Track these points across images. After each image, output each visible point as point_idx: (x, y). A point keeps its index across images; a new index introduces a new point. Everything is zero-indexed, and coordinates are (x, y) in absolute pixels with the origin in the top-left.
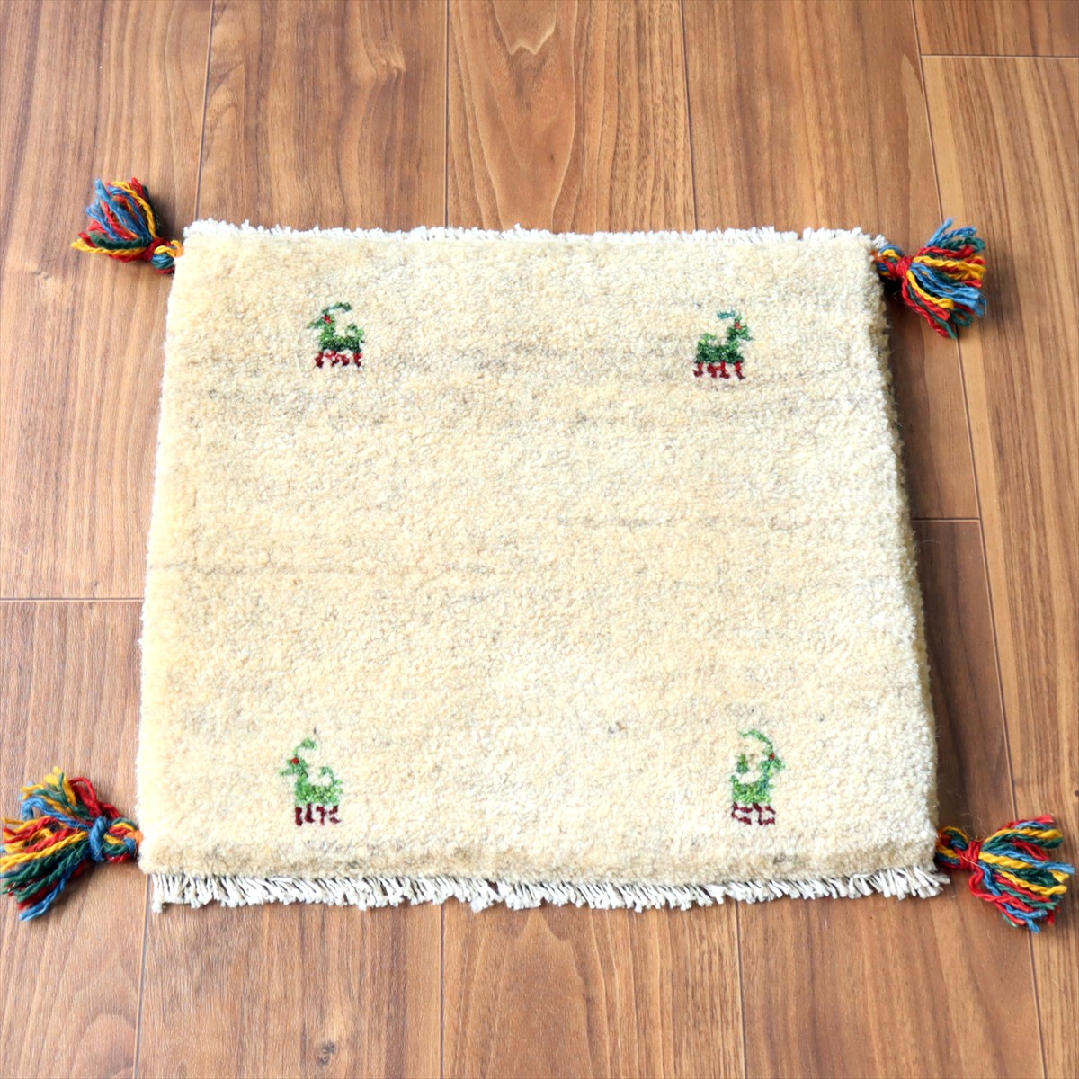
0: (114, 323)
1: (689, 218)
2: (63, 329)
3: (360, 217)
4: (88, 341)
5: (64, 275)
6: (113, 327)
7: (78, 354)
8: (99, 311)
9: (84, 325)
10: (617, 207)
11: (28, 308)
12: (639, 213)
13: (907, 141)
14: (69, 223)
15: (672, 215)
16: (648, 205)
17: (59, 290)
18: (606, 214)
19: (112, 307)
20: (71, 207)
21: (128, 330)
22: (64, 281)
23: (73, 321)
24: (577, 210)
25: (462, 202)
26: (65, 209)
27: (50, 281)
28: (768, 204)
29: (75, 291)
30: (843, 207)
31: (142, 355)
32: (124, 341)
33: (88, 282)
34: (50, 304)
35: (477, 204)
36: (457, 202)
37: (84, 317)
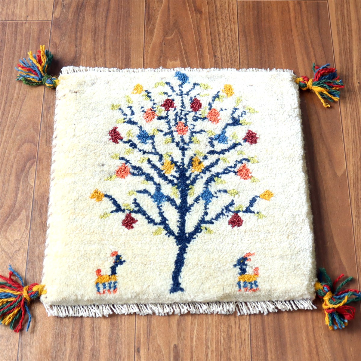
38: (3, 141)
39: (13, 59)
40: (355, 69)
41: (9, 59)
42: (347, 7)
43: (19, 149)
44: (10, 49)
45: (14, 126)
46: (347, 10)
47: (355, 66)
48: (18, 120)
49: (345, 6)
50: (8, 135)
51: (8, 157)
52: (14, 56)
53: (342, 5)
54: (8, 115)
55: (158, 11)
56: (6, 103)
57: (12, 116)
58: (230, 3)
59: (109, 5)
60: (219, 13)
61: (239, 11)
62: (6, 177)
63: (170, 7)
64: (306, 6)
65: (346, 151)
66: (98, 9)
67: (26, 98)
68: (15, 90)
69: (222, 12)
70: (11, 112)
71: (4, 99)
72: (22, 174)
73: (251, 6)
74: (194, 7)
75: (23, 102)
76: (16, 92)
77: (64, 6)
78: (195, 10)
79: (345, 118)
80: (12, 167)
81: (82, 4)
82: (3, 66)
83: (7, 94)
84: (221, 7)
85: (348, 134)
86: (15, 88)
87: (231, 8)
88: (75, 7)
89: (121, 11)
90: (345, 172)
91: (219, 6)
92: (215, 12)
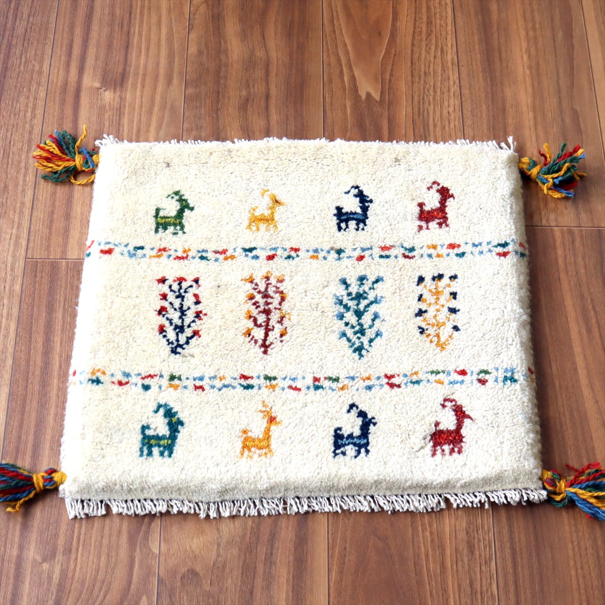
0: (143, 116)
1: (454, 67)
2: (115, 118)
3: (276, 62)
4: (129, 124)
5: (115, 89)
6: (142, 117)
7: (123, 131)
8: (134, 109)
9: (126, 116)
10: (415, 60)
11: (95, 107)
12: (427, 64)
13: (572, 29)
14: (117, 62)
15: (445, 65)
16: (432, 60)
17: (112, 97)
18: (409, 64)
19: (141, 107)
20: (118, 54)
21: (151, 120)
22: (114, 93)
23: (120, 114)
24: (394, 61)
25: (331, 56)
26: (114, 55)
27: (107, 93)
28: (497, 61)
29: (121, 98)
30: (538, 63)
31: (158, 133)
32: (149, 125)
33: (128, 93)
34: (107, 104)
35: (339, 57)
36: (328, 56)
37: (126, 112)
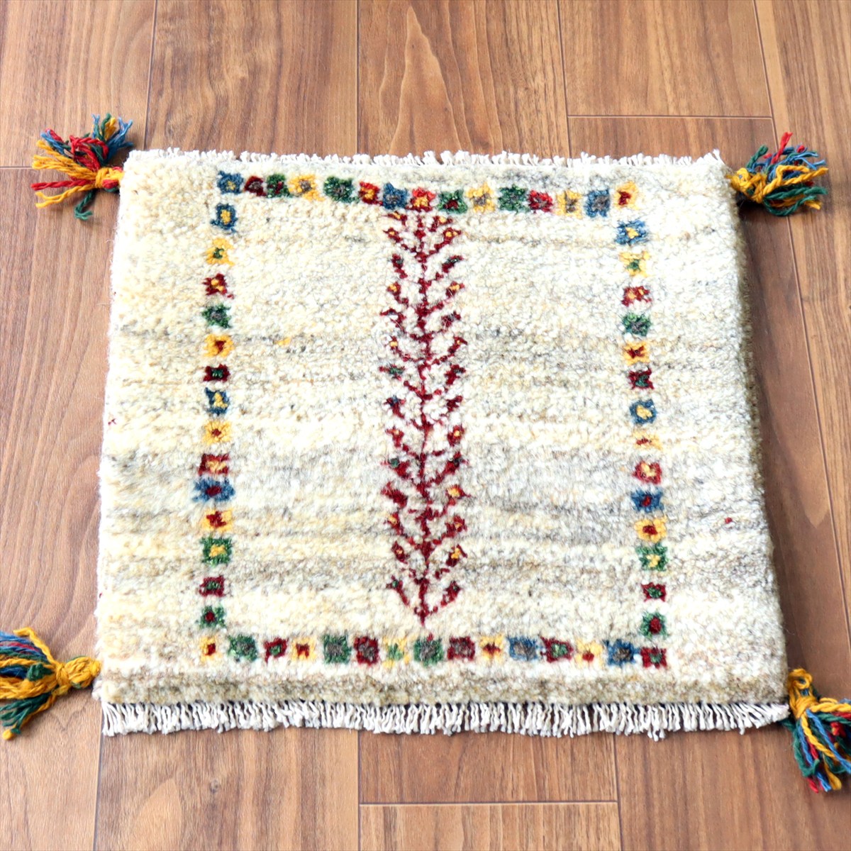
38: (38, 451)
39: (56, 257)
40: (841, 275)
41: (46, 258)
42: (817, 132)
43: (75, 469)
44: (49, 233)
45: (63, 416)
46: (819, 139)
47: (840, 267)
48: (72, 403)
49: (814, 127)
50: (50, 437)
51: (51, 489)
52: (57, 250)
53: (805, 128)
54: (48, 389)
55: (388, 142)
56: (41, 362)
57: (56, 391)
58: (552, 123)
59: (274, 129)
60: (527, 146)
61: (573, 142)
62: (48, 537)
63: (416, 134)
64: (726, 130)
65: (829, 468)
66: (249, 139)
67: (88, 349)
68: (61, 331)
69: (533, 144)
70: (53, 383)
71: (37, 351)
72: (85, 530)
73: (600, 131)
74: (470, 132)
75: (82, 359)
76: (64, 334)
77: (170, 131)
78: (473, 140)
79: (824, 390)
80: (60, 513)
81: (212, 127)
82: (33, 273)
83: (45, 339)
84: (531, 131)
85: (831, 426)
86: (61, 325)
87: (554, 135)
88: (196, 134)
89: (303, 144)
90: (827, 516)
91: (527, 129)
92: (518, 144)
